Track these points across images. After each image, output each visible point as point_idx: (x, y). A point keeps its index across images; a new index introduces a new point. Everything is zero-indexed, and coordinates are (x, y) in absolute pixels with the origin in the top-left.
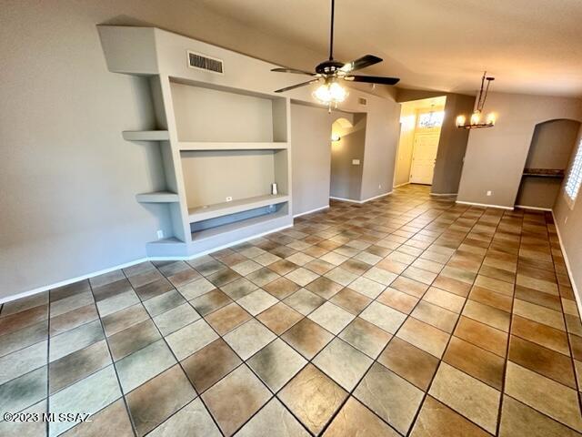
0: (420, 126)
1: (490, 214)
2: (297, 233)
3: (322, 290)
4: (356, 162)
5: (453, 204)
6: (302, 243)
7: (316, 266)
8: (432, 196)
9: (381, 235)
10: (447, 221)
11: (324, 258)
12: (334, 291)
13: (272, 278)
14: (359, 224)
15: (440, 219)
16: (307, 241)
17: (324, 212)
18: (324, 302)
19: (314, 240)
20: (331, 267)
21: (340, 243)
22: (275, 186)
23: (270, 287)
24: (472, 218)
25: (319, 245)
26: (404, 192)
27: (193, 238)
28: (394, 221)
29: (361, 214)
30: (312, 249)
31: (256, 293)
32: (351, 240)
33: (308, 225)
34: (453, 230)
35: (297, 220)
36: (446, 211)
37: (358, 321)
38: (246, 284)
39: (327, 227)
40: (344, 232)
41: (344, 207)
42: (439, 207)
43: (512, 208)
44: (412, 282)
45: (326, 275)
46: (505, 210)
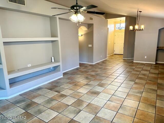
0: (116, 29)
1: (147, 66)
2: (65, 80)
3: (79, 106)
4: (90, 46)
5: (132, 62)
6: (68, 84)
7: (75, 95)
8: (124, 59)
9: (103, 78)
10: (131, 70)
11: (79, 91)
12: (85, 105)
13: (54, 103)
14: (93, 73)
15: (127, 69)
16: (70, 83)
17: (77, 69)
18: (80, 111)
19: (73, 83)
20: (82, 95)
21: (86, 83)
22: (53, 58)
23: (54, 108)
24: (140, 68)
25: (76, 85)
26: (112, 58)
27: (11, 87)
28: (109, 71)
29: (94, 69)
30: (73, 87)
31: (47, 111)
32: (90, 81)
33: (70, 76)
34: (133, 74)
35: (64, 74)
36: (130, 65)
37: (96, 118)
38: (41, 107)
39: (79, 76)
40: (87, 78)
41: (86, 66)
42: (127, 64)
43: (155, 63)
44: (118, 97)
45: (80, 99)
46: (152, 64)
